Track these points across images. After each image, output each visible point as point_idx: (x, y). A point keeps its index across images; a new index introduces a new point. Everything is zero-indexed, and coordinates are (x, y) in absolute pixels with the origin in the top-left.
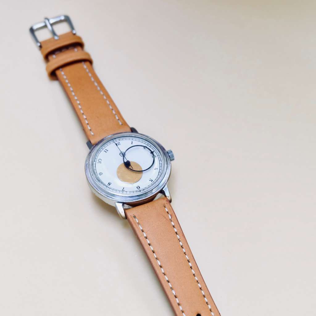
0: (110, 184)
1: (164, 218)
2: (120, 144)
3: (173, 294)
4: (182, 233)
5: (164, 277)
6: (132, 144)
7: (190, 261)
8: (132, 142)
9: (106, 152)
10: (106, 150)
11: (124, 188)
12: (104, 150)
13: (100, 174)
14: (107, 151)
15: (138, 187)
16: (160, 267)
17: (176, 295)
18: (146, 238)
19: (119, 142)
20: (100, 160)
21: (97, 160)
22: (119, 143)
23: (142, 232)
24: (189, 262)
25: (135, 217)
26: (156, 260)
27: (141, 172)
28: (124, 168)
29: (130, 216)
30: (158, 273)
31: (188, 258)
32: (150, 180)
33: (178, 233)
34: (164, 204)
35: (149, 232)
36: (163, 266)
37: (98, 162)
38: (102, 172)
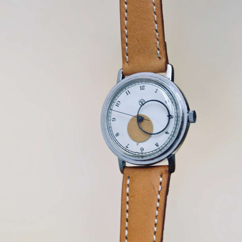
0: (117, 135)
8: (157, 90)
9: (127, 94)
10: (128, 91)
11: (128, 144)
12: (127, 91)
13: (113, 120)
14: (129, 93)
15: (142, 149)
19: (144, 85)
20: (118, 103)
28: (136, 122)
32: (157, 144)
33: (159, 209)
34: (162, 173)
35: (132, 199)
36: (128, 238)
37: (116, 105)
38: (116, 118)
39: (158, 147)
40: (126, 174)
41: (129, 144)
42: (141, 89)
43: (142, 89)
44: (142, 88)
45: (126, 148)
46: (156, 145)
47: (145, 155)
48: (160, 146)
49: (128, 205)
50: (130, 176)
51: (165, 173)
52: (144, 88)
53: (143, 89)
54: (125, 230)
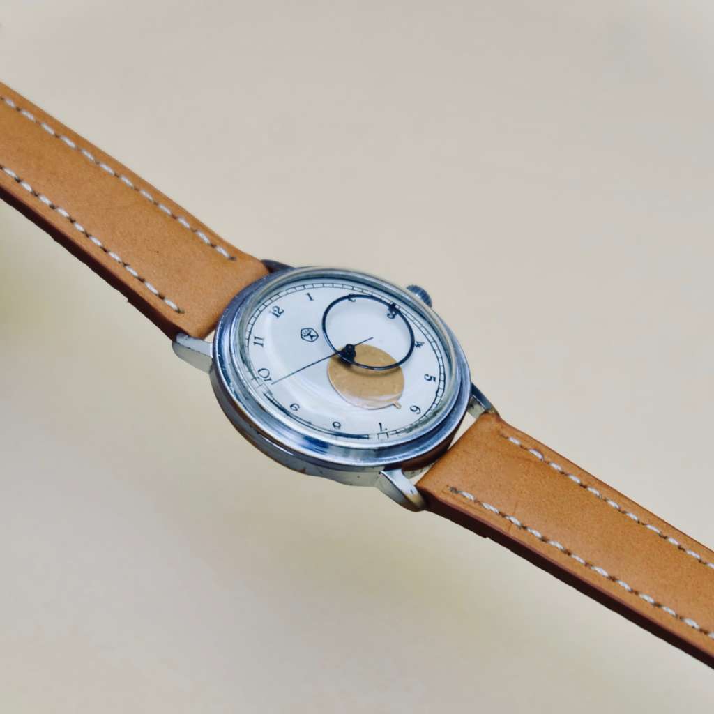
1: (527, 462)
2: (283, 312)
3: (693, 627)
5: (640, 599)
6: (311, 299)
7: (665, 534)
8: (308, 294)
9: (261, 344)
10: (255, 338)
11: (380, 424)
12: (252, 340)
13: (294, 408)
14: (262, 339)
15: (415, 408)
16: (611, 582)
18: (525, 528)
20: (264, 373)
22: (278, 307)
23: (504, 519)
24: (666, 538)
25: (455, 490)
26: (590, 568)
27: (396, 367)
28: (343, 372)
29: (442, 494)
31: (655, 530)
32: (428, 378)
34: (499, 431)
37: (265, 381)
38: (295, 402)
39: (437, 380)
40: (440, 490)
41: (381, 422)
42: (278, 316)
43: (278, 314)
46: (430, 380)
48: (436, 375)
49: (529, 529)
50: (454, 485)
51: (502, 426)
53: (280, 313)
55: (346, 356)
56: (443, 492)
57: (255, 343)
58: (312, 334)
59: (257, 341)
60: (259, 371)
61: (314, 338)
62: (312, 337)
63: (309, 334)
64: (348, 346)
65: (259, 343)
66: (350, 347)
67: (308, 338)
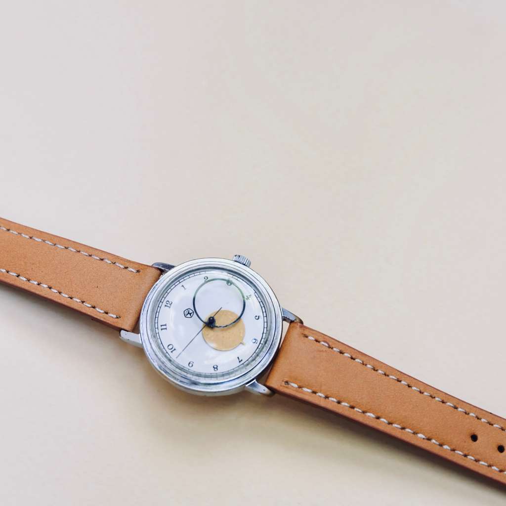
0: (217, 368)
1: (321, 353)
3: (423, 438)
4: (358, 353)
5: (394, 427)
7: (400, 379)
9: (166, 329)
10: (161, 326)
11: (238, 358)
12: (160, 328)
13: (191, 365)
14: (166, 325)
15: (254, 341)
16: (377, 420)
17: (427, 437)
18: (328, 397)
20: (170, 348)
21: (168, 350)
22: (168, 301)
23: (316, 395)
24: (400, 381)
25: (287, 383)
27: (239, 319)
28: (210, 333)
30: (383, 429)
31: (395, 377)
32: (257, 318)
33: (354, 357)
34: (302, 334)
35: (323, 388)
36: (379, 415)
37: (172, 352)
38: (190, 361)
40: (279, 386)
41: (238, 356)
42: (169, 307)
44: (168, 305)
45: (242, 363)
47: (265, 340)
48: (261, 314)
49: (330, 398)
50: (286, 379)
51: (304, 330)
52: (170, 303)
54: (366, 416)
55: (210, 323)
56: (281, 386)
57: (162, 329)
58: (190, 312)
59: (163, 327)
60: (168, 346)
61: (192, 314)
62: (190, 314)
63: (189, 313)
64: (210, 319)
65: (164, 327)
66: (211, 319)
67: (189, 316)
